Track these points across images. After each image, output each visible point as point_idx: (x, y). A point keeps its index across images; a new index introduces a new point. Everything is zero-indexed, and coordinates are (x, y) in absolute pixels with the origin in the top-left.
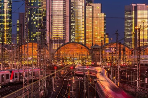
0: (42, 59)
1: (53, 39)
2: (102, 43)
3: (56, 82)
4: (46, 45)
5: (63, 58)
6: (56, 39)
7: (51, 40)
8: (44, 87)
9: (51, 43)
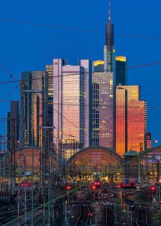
0: (47, 174)
1: (64, 142)
2: (141, 148)
3: (69, 210)
4: (53, 151)
5: (80, 173)
6: (68, 142)
7: (61, 144)
8: (51, 218)
9: (61, 148)
